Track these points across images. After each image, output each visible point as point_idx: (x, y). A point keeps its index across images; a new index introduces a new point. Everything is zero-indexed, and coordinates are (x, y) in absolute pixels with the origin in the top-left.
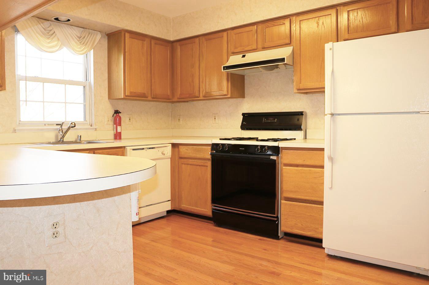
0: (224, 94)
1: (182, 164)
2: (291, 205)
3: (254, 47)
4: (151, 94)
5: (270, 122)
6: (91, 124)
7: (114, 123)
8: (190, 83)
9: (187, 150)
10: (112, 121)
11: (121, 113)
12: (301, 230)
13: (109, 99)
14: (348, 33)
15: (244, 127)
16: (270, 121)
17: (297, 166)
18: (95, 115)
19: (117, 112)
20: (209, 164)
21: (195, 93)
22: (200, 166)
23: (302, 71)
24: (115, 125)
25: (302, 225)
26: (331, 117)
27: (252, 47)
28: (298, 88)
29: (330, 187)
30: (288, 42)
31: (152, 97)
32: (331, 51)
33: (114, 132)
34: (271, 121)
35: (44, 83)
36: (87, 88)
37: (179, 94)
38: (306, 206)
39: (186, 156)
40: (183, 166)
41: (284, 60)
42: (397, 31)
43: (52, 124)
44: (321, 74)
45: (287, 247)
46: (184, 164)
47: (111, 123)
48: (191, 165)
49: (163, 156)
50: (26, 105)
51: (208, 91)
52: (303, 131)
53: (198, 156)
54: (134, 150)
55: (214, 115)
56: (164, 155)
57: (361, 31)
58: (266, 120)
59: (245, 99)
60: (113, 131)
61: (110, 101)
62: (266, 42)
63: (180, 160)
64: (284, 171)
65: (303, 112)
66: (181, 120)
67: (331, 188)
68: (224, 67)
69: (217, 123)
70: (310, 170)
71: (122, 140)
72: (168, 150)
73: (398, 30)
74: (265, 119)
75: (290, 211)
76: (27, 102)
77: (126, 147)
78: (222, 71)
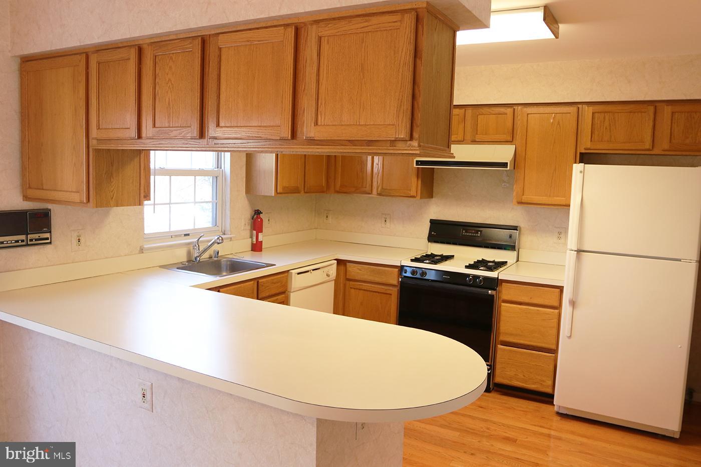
0: (412, 195)
1: (351, 288)
2: (511, 351)
3: (460, 138)
4: (304, 187)
5: (471, 236)
6: (224, 231)
7: (251, 228)
8: (357, 173)
9: (360, 270)
10: (248, 225)
11: (262, 213)
12: (523, 383)
13: (246, 194)
14: (591, 141)
15: (432, 238)
16: (470, 234)
17: (521, 304)
18: (230, 218)
19: (258, 213)
20: (395, 292)
21: (366, 187)
22: (378, 292)
23: (526, 178)
24: (255, 232)
25: (524, 376)
26: (577, 253)
27: (456, 138)
28: (519, 200)
29: (569, 335)
30: (509, 139)
31: (306, 191)
32: (582, 174)
33: (252, 240)
34: (472, 234)
35: (172, 177)
36: (220, 179)
37: (339, 185)
38: (531, 353)
39: (357, 278)
40: (353, 291)
41: (507, 166)
42: (651, 149)
43: (180, 236)
44: (551, 187)
45: (505, 403)
46: (355, 288)
47: (249, 227)
48: (364, 290)
49: (328, 278)
50: (154, 212)
51: (385, 188)
52: (515, 252)
53: (377, 280)
54: (299, 274)
55: (384, 216)
56: (329, 276)
57: (608, 141)
58: (466, 232)
59: (433, 199)
60: (250, 239)
61: (247, 197)
62: (478, 133)
63: (348, 282)
64: (503, 308)
65: (517, 226)
66: (330, 217)
67: (570, 337)
68: (417, 161)
69: (389, 227)
70: (538, 310)
71: (263, 252)
72: (333, 270)
73: (653, 148)
74: (464, 231)
75: (509, 359)
76: (156, 206)
77: (291, 271)
78: (415, 166)
